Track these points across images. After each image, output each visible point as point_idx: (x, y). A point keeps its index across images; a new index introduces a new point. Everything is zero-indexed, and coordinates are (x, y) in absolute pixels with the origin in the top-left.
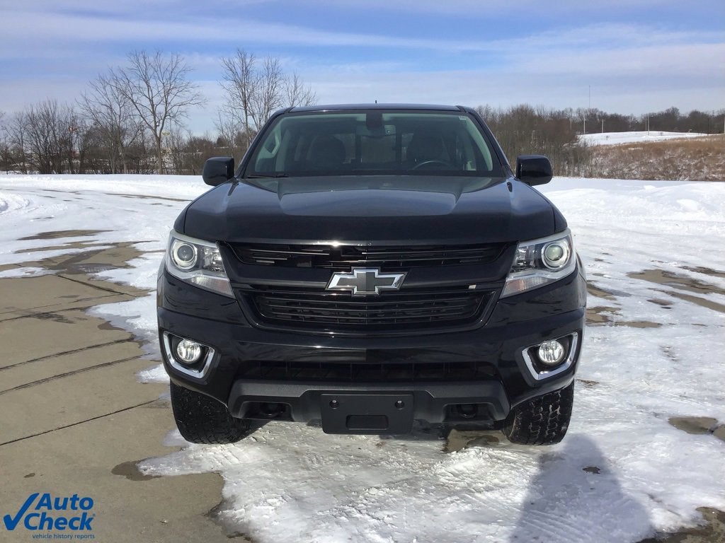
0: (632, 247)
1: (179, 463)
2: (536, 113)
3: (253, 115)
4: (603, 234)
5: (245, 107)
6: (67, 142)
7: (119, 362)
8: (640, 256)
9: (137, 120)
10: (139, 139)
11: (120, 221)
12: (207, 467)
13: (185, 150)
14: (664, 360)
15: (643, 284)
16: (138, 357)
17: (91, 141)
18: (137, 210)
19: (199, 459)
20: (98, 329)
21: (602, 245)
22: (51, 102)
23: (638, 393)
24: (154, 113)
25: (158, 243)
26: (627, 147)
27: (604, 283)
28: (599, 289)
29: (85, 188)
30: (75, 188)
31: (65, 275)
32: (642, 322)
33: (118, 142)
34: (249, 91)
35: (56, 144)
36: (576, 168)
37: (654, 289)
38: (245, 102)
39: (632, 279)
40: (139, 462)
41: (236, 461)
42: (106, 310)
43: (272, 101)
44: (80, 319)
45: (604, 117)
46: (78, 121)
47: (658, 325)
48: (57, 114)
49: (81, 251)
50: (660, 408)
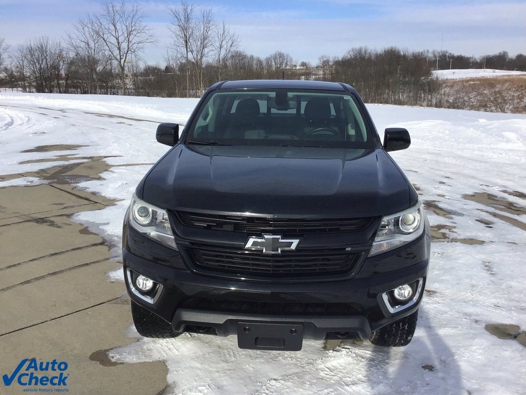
0: (466, 172)
1: (137, 353)
2: (402, 54)
3: (192, 52)
4: (446, 160)
5: (187, 46)
6: (56, 67)
7: (94, 263)
8: (472, 181)
9: (107, 53)
10: (109, 67)
11: (94, 138)
12: (156, 356)
13: (142, 74)
14: (485, 274)
15: (473, 205)
16: (108, 259)
17: (73, 68)
18: (106, 128)
19: (151, 350)
20: (79, 233)
21: (445, 169)
22: (44, 39)
23: (465, 302)
24: (119, 49)
25: (122, 158)
26: (468, 81)
27: (445, 203)
28: (441, 209)
29: (69, 107)
30: (62, 107)
31: (55, 185)
32: (471, 239)
33: (93, 70)
34: (189, 33)
35: (48, 69)
36: (430, 96)
37: (482, 210)
38: (186, 42)
39: (465, 200)
40: (108, 350)
41: (177, 353)
42: (85, 217)
43: (206, 41)
44: (67, 224)
45: (452, 57)
46: (64, 53)
47: (482, 242)
48: (48, 46)
49: (67, 163)
50: (479, 315)
